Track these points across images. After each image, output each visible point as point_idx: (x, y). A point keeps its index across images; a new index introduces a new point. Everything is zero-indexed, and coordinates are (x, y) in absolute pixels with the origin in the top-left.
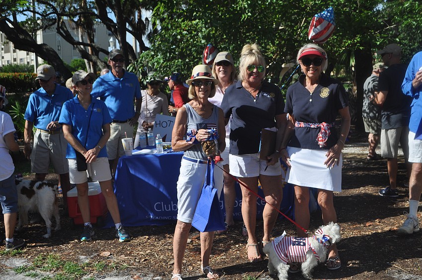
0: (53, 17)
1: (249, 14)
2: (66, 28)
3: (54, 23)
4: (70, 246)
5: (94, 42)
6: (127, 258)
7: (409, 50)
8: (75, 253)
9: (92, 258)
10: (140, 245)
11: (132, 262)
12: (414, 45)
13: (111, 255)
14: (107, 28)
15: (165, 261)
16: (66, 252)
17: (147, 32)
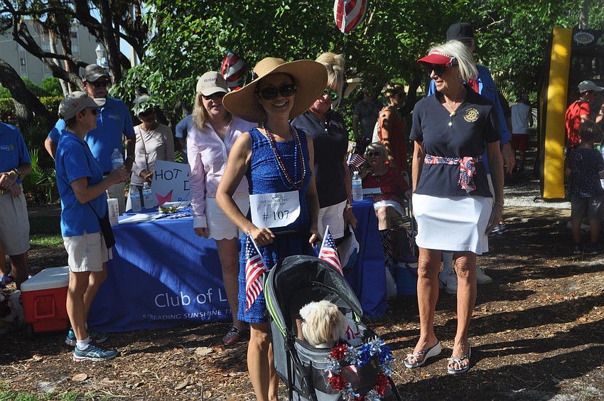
0: (9, 17)
1: (287, 7)
2: (28, 32)
3: (9, 26)
4: (26, 367)
5: (71, 53)
6: (112, 382)
7: (527, 54)
8: (34, 379)
9: (59, 385)
10: (133, 360)
11: (120, 388)
12: (534, 47)
13: (88, 378)
14: (90, 32)
15: (170, 385)
16: (20, 377)
17: (151, 36)
